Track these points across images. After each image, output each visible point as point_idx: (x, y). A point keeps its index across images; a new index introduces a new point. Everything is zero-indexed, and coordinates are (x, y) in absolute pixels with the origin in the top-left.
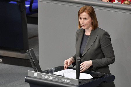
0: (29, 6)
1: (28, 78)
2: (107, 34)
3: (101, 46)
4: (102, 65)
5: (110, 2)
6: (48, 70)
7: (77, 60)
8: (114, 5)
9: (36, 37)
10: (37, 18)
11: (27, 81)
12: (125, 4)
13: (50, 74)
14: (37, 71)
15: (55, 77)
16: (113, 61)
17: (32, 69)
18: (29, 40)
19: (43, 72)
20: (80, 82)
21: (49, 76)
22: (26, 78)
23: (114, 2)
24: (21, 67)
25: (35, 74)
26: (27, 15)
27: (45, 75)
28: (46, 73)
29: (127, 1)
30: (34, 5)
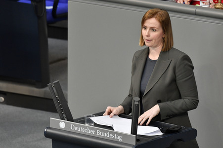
0: (51, 7)
1: (49, 131)
3: (177, 78)
6: (84, 118)
8: (198, 10)
9: (63, 62)
10: (66, 29)
11: (47, 135)
12: (216, 8)
13: (87, 125)
14: (65, 119)
15: (95, 130)
17: (57, 115)
18: (51, 66)
19: (76, 121)
20: (138, 140)
21: (86, 127)
22: (46, 130)
23: (197, 5)
24: (39, 111)
25: (62, 124)
26: (49, 23)
27: (80, 126)
28: (80, 122)
29: (219, 4)
30: (60, 6)
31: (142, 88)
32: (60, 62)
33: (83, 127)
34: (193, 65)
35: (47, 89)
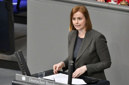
0: (16, 4)
1: (15, 82)
2: (102, 37)
3: (97, 49)
4: (97, 70)
5: (105, 2)
6: (38, 74)
7: (70, 63)
8: (110, 6)
9: (24, 38)
10: (26, 17)
12: (121, 4)
13: (39, 78)
14: (26, 74)
15: (45, 81)
16: (109, 66)
17: (20, 72)
18: (16, 41)
19: (32, 76)
21: (39, 80)
22: (13, 82)
23: (110, 2)
24: (8, 70)
25: (24, 78)
26: (14, 13)
27: (35, 79)
28: (35, 77)
29: (124, 2)
30: (21, 3)
31: (75, 56)
32: (22, 38)
33: (37, 80)
34: (107, 41)
35: (14, 55)
